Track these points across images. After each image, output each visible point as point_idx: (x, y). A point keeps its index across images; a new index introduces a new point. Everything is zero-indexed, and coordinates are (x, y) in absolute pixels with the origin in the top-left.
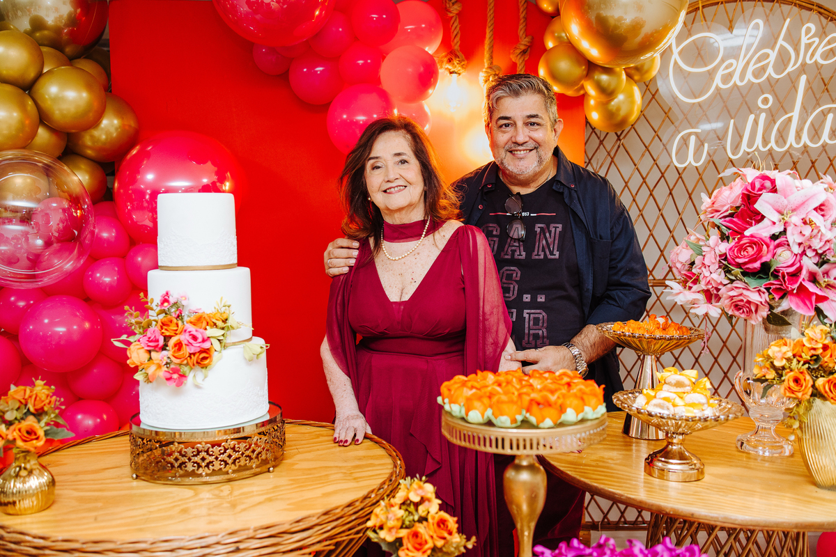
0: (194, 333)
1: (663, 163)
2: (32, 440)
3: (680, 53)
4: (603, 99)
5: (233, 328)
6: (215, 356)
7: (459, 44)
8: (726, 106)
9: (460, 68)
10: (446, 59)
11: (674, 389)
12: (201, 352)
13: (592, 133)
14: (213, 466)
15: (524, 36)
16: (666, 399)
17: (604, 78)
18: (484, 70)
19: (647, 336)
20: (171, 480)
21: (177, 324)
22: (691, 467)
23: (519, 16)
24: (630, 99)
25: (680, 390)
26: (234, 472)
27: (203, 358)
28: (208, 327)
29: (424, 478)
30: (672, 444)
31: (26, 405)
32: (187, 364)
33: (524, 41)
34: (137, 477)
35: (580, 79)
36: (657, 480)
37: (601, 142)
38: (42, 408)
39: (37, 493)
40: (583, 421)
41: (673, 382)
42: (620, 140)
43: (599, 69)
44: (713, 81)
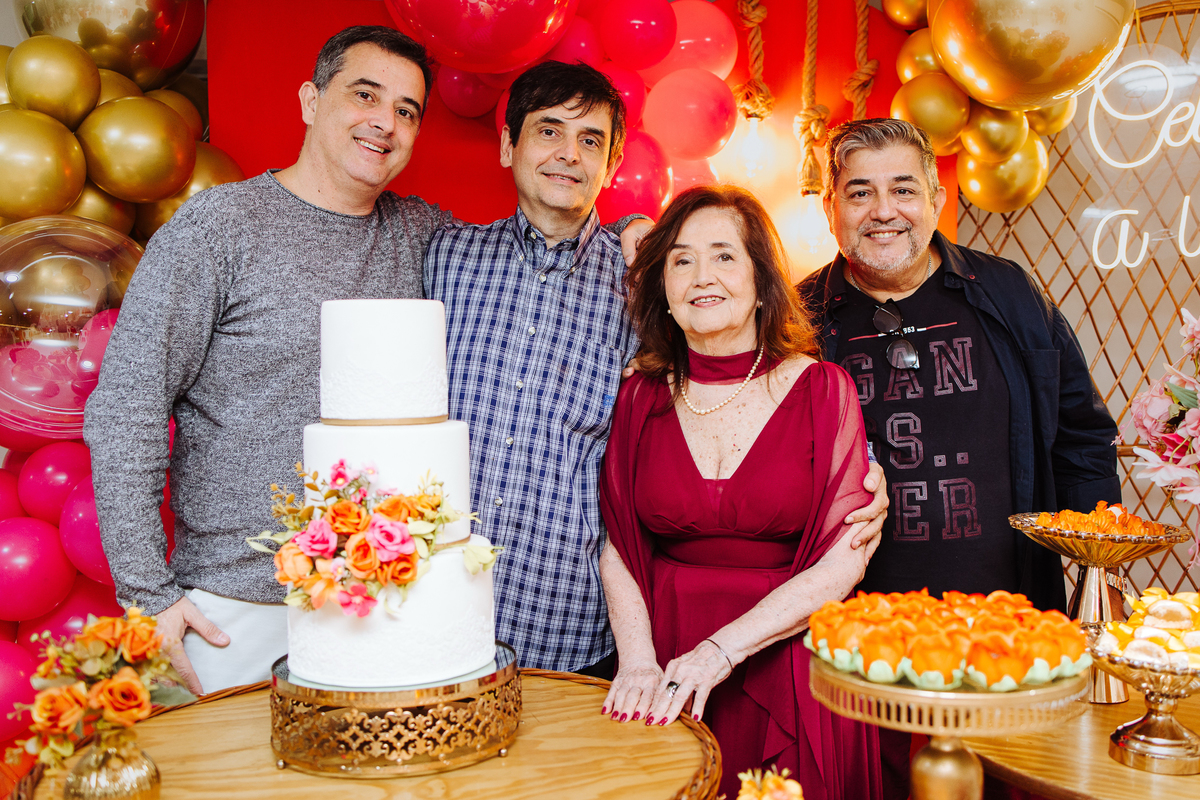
0: (388, 528)
1: (1076, 262)
2: (130, 708)
3: (1105, 91)
4: (992, 159)
5: (447, 519)
6: (420, 565)
7: (761, 70)
8: (1175, 175)
9: (764, 109)
10: (741, 95)
11: (1163, 624)
12: (400, 559)
13: (964, 214)
14: (415, 747)
15: (865, 60)
16: (1153, 639)
17: (994, 126)
18: (802, 112)
19: (1100, 535)
20: (345, 771)
21: (359, 515)
22: (1190, 751)
23: (856, 29)
24: (1030, 163)
25: (1172, 625)
26: (448, 756)
27: (401, 569)
28: (409, 519)
29: (786, 772)
30: (1156, 712)
31: (116, 649)
32: (376, 579)
33: (865, 69)
34: (286, 765)
35: (959, 128)
36: (1133, 771)
37: (980, 229)
38: (144, 655)
39: (135, 796)
40: (1057, 680)
41: (1162, 612)
42: (1009, 226)
43: (988, 112)
44: (1157, 136)
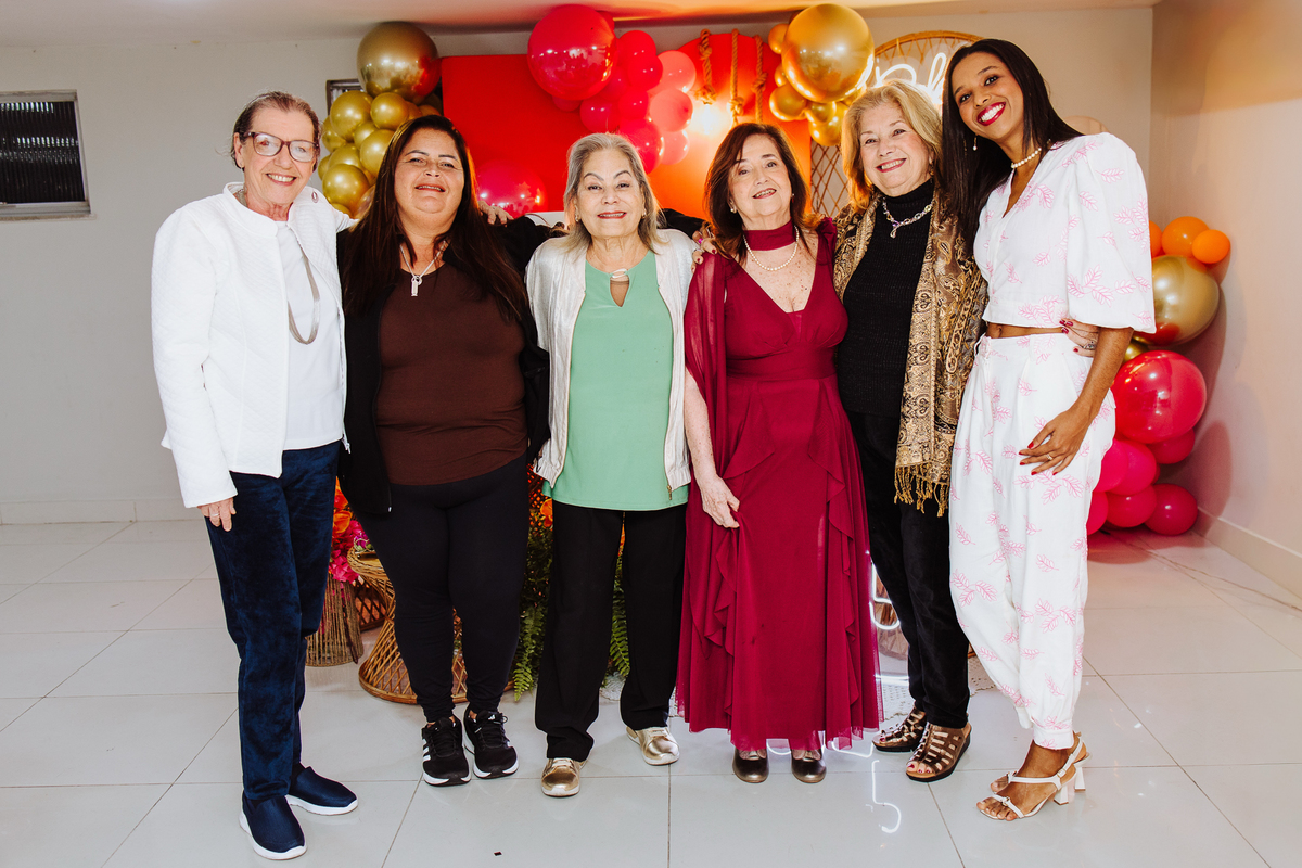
4: (821, 124)
7: (710, 79)
9: (711, 99)
10: (699, 95)
15: (761, 73)
17: (820, 109)
23: (757, 56)
33: (761, 78)
35: (802, 110)
37: (825, 153)
43: (815, 103)
